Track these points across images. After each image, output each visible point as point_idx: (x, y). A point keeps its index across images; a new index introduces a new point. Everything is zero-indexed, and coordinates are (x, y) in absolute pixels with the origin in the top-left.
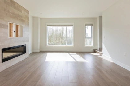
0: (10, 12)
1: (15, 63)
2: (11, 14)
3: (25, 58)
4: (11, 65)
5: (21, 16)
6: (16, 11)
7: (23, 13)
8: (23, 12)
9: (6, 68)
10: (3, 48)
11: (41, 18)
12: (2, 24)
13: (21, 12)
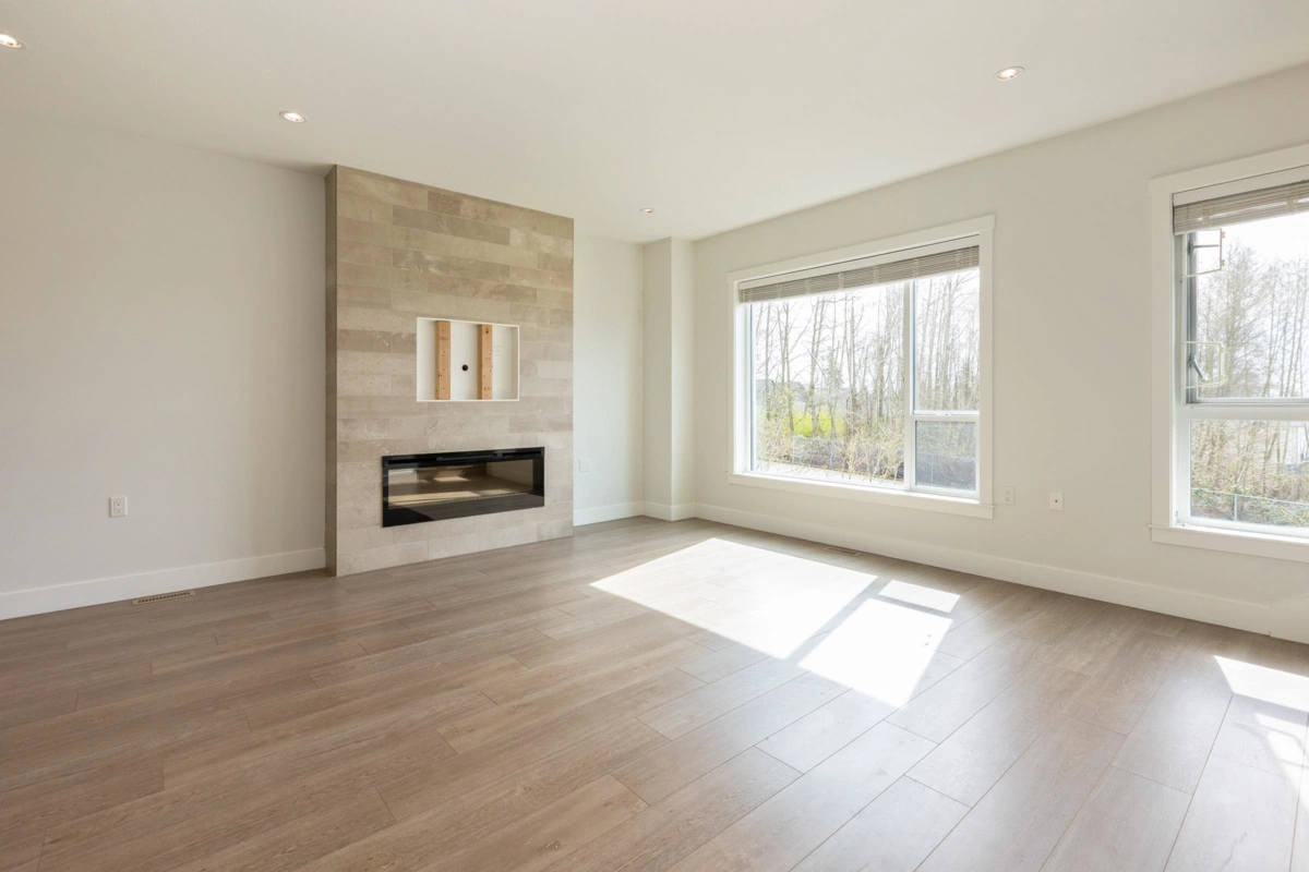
0: (429, 263)
1: (460, 552)
2: (432, 270)
3: (533, 539)
4: (435, 556)
5: (505, 270)
6: (464, 248)
7: (519, 247)
8: (517, 237)
9: (396, 565)
10: (387, 453)
11: (698, 245)
12: (386, 335)
13: (506, 243)
